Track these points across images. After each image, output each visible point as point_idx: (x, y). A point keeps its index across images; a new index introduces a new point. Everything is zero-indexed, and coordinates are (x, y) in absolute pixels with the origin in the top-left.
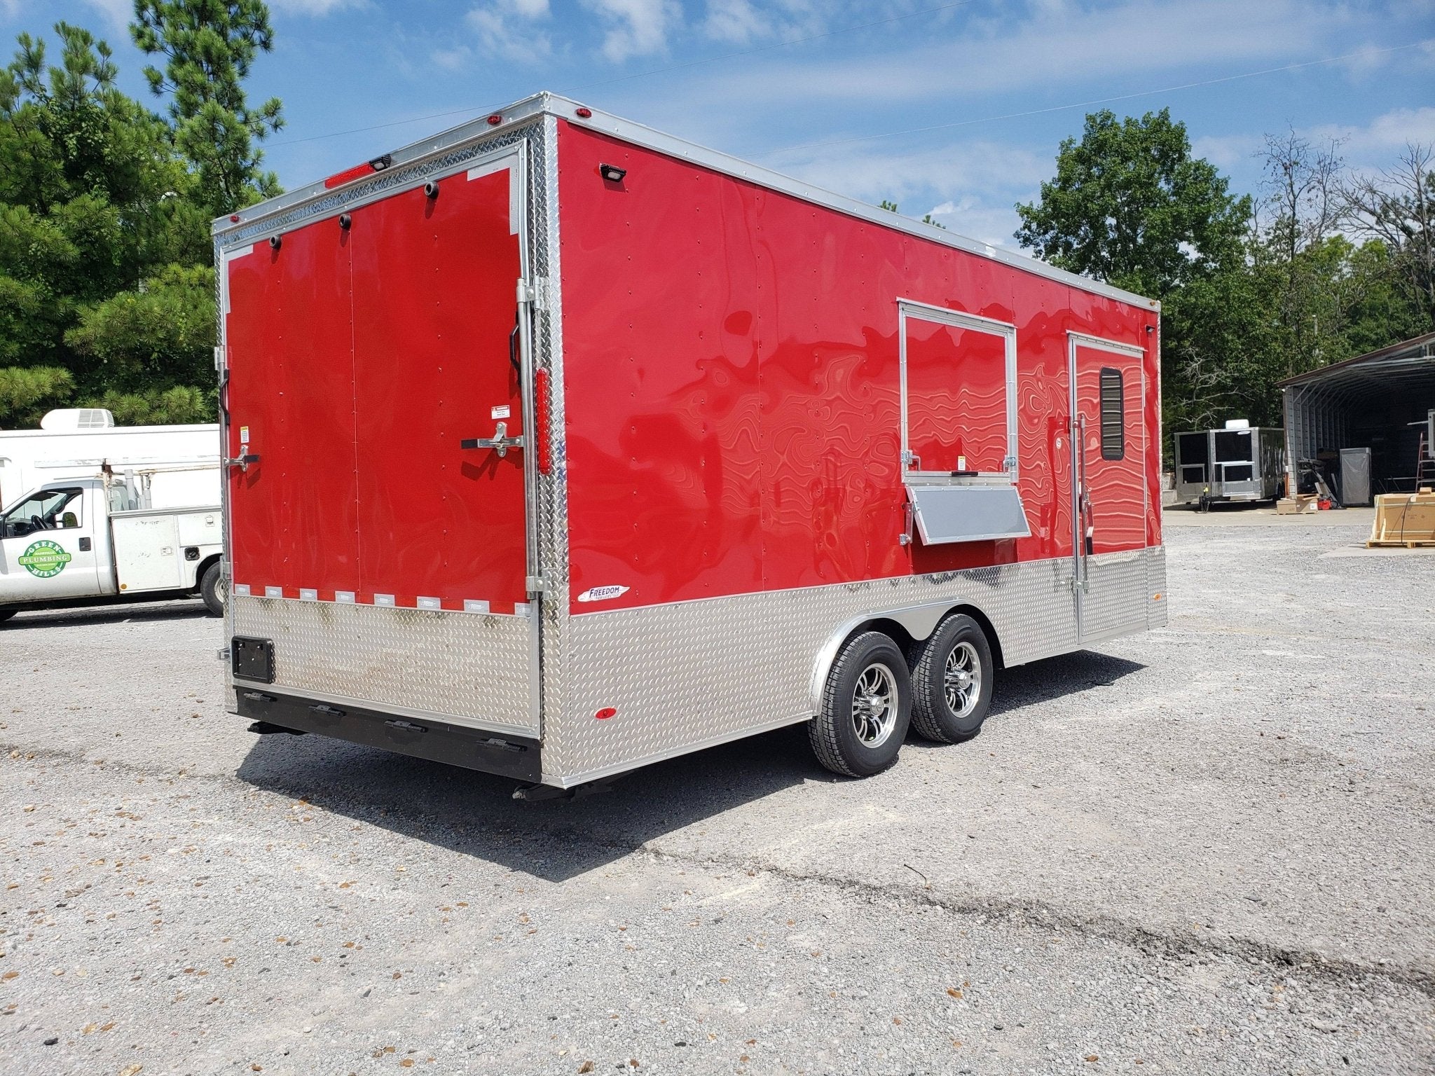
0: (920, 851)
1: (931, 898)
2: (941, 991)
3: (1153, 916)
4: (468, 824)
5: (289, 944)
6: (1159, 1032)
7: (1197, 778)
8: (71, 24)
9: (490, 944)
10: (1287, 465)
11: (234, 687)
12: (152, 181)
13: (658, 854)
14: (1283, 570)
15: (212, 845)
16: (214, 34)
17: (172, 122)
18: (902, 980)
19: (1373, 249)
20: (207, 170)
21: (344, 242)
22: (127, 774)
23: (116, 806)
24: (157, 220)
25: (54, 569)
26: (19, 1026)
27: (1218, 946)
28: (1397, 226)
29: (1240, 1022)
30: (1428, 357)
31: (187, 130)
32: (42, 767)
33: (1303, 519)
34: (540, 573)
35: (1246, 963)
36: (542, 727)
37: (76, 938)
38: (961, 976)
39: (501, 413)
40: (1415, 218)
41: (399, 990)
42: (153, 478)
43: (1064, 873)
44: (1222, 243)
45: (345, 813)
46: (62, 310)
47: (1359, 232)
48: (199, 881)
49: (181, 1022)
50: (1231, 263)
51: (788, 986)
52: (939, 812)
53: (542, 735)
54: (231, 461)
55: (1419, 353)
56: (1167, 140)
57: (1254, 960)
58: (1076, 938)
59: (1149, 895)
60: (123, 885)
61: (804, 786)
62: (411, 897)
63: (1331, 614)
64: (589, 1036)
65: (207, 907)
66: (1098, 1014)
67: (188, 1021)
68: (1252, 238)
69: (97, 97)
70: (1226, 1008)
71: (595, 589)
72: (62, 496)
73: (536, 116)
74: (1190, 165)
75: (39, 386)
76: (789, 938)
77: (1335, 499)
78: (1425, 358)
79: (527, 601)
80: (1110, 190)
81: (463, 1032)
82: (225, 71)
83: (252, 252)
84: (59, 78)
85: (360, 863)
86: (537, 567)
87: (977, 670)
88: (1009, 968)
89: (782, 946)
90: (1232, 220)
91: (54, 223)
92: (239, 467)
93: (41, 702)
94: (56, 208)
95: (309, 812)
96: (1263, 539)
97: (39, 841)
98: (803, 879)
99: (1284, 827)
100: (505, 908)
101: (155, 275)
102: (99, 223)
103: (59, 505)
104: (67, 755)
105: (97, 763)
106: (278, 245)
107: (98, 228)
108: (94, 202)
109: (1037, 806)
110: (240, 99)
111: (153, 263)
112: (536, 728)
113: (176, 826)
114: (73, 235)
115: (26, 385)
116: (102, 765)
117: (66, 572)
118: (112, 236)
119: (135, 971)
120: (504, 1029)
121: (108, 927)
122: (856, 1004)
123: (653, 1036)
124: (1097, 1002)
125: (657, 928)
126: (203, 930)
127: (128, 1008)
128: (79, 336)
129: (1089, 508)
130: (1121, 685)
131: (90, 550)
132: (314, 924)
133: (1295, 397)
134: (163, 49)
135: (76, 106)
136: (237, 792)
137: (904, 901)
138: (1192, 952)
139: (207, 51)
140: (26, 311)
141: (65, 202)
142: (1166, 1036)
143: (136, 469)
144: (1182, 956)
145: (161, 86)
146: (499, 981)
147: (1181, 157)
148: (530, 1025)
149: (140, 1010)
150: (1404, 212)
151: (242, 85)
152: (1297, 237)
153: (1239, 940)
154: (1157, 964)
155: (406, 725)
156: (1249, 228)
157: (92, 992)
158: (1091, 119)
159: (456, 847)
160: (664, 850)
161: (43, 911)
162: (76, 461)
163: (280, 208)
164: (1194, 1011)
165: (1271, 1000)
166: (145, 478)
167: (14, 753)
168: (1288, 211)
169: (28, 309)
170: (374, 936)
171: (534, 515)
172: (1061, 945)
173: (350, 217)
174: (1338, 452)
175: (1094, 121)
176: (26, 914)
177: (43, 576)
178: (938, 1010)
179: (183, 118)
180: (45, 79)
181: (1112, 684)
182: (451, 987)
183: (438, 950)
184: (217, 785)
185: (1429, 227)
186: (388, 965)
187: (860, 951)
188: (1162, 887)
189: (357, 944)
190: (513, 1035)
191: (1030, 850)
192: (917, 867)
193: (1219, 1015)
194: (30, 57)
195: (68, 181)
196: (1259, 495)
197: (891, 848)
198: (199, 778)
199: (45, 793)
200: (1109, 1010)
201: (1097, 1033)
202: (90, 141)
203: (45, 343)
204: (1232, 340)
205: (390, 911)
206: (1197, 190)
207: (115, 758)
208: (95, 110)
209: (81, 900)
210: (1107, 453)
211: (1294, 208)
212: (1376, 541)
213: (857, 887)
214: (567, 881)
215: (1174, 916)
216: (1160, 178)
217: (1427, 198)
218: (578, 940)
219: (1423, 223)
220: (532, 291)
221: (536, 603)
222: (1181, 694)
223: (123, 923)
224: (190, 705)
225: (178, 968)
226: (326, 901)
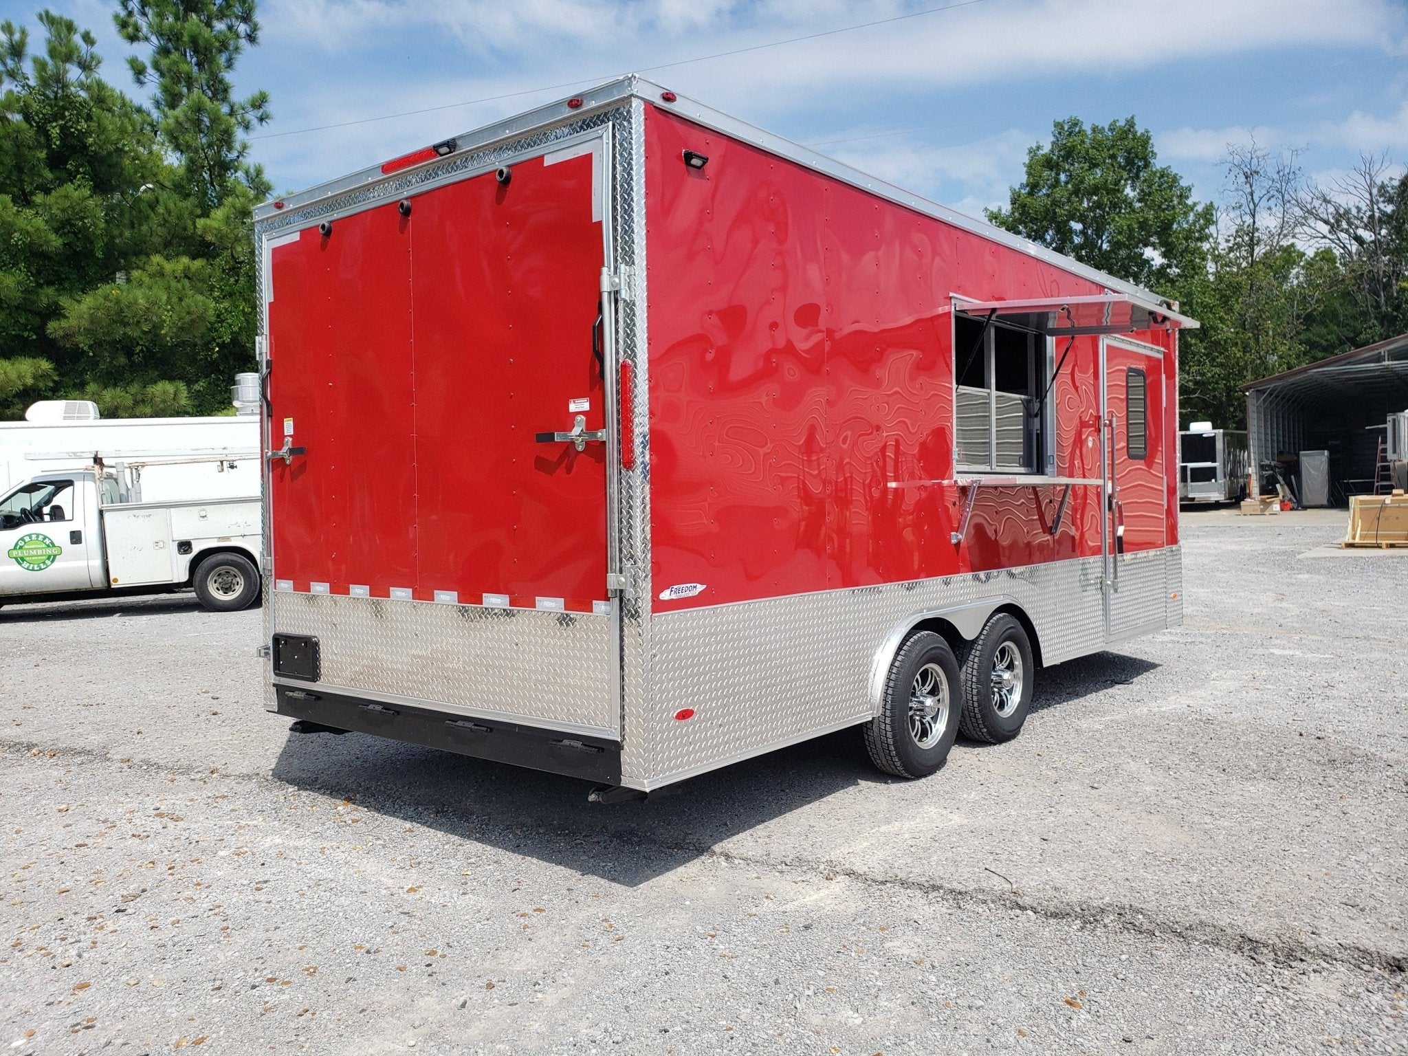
0: (997, 854)
1: (1021, 903)
2: (1058, 1000)
3: (1254, 922)
4: (523, 825)
5: (368, 952)
6: (1294, 1045)
7: (1250, 777)
8: (54, 12)
9: (579, 952)
10: (1250, 466)
11: (274, 685)
12: (136, 172)
13: (728, 857)
14: (1266, 570)
15: (263, 847)
16: (202, 25)
17: (155, 114)
18: (1014, 989)
19: (1326, 256)
20: (192, 161)
21: (403, 229)
22: (157, 773)
23: (154, 807)
24: (140, 211)
25: (44, 563)
26: (103, 1041)
27: (1328, 953)
28: (1350, 236)
29: (1371, 1031)
30: (1386, 363)
31: (171, 121)
32: (66, 765)
33: (1266, 520)
34: (621, 571)
35: (1359, 970)
36: (623, 728)
37: (143, 945)
38: (1073, 985)
39: (579, 405)
40: (1365, 227)
41: (496, 1001)
42: (143, 472)
43: (1149, 877)
44: (1186, 250)
45: (393, 813)
46: (45, 300)
47: (1313, 241)
48: (258, 886)
49: (276, 1036)
50: (1193, 269)
51: (899, 995)
52: (1003, 814)
53: (623, 737)
54: (273, 454)
55: (1379, 359)
56: (1133, 148)
57: (1366, 967)
58: (1179, 945)
59: (1243, 900)
60: (180, 890)
61: (859, 787)
62: (486, 904)
63: (1325, 614)
64: (707, 1050)
65: (274, 912)
66: (1226, 1025)
67: (283, 1034)
68: (1213, 245)
69: (82, 86)
70: (1353, 1018)
71: (675, 587)
72: (50, 488)
73: (623, 99)
74: (1156, 172)
75: (20, 377)
76: (887, 945)
77: (1295, 501)
78: (1384, 363)
79: (607, 599)
80: (1077, 196)
81: (575, 1045)
82: (211, 61)
83: (298, 239)
84: (40, 65)
85: (421, 866)
86: (618, 564)
87: (1019, 670)
88: (1121, 976)
89: (881, 953)
90: (1195, 226)
91: (37, 213)
92: (283, 459)
93: (51, 698)
94: (39, 198)
95: (355, 813)
96: (1237, 540)
97: (80, 842)
98: (884, 883)
99: (1356, 829)
100: (584, 914)
101: (138, 268)
102: (82, 213)
103: (47, 497)
104: (89, 752)
105: (122, 761)
106: (328, 232)
107: (82, 219)
108: (77, 192)
109: (1099, 806)
110: (226, 90)
111: (137, 254)
112: (616, 729)
113: (220, 827)
114: (56, 225)
115: (6, 376)
116: (130, 764)
117: (56, 565)
118: (96, 227)
119: (214, 980)
120: (617, 1043)
121: (174, 933)
122: (973, 1014)
123: (773, 1050)
124: (1220, 1013)
125: (746, 934)
126: (276, 935)
127: (216, 1020)
128: (61, 328)
129: (1120, 507)
130: (1140, 683)
131: (81, 543)
132: (390, 930)
133: (1257, 401)
134: (147, 39)
135: (59, 95)
136: (275, 792)
137: (993, 905)
138: (1302, 960)
139: (194, 41)
140: (8, 302)
141: (47, 191)
142: (1302, 1049)
143: (127, 461)
144: (1293, 964)
145: (145, 77)
146: (598, 992)
147: (1147, 165)
148: (643, 1039)
149: (228, 1022)
150: (1356, 222)
151: (228, 77)
152: (1257, 244)
153: (1348, 947)
154: (1270, 972)
155: (470, 725)
156: (1211, 235)
157: (174, 1003)
158: (1058, 125)
159: (517, 849)
160: (734, 853)
161: (101, 917)
162: (68, 453)
163: (330, 194)
164: (1322, 1021)
165: (1394, 1008)
166: (134, 470)
167: (34, 751)
168: (1249, 220)
169: (10, 299)
170: (455, 943)
171: (616, 510)
172: (1167, 952)
173: (410, 203)
174: (1298, 455)
175: (1062, 128)
176: (84, 920)
177: (33, 570)
178: (1061, 1020)
179: (166, 109)
180: (28, 68)
181: (1132, 683)
182: (550, 997)
183: (524, 960)
184: (253, 785)
185: (1379, 237)
186: (478, 974)
187: (962, 959)
188: (1253, 892)
189: (440, 952)
190: (627, 1049)
191: (1106, 853)
192: (998, 871)
193: (1348, 1025)
194: (13, 46)
195: (51, 170)
196: (1223, 496)
197: (967, 851)
198: (233, 777)
199: (75, 793)
200: (1236, 1022)
201: (1230, 1046)
202: (73, 130)
203: (26, 334)
204: (1195, 344)
205: (466, 917)
206: (1162, 196)
207: (143, 757)
208: (78, 99)
209: (140, 905)
210: (1132, 452)
211: (1254, 216)
212: (1351, 541)
213: (941, 891)
214: (641, 885)
215: (1275, 922)
216: (1125, 185)
217: (1379, 208)
218: (668, 947)
219: (1374, 233)
220: (617, 280)
221: (617, 601)
222: (1202, 693)
223: (190, 929)
224: (205, 702)
225: (258, 977)
226: (396, 907)
